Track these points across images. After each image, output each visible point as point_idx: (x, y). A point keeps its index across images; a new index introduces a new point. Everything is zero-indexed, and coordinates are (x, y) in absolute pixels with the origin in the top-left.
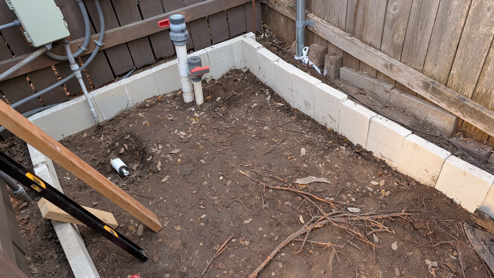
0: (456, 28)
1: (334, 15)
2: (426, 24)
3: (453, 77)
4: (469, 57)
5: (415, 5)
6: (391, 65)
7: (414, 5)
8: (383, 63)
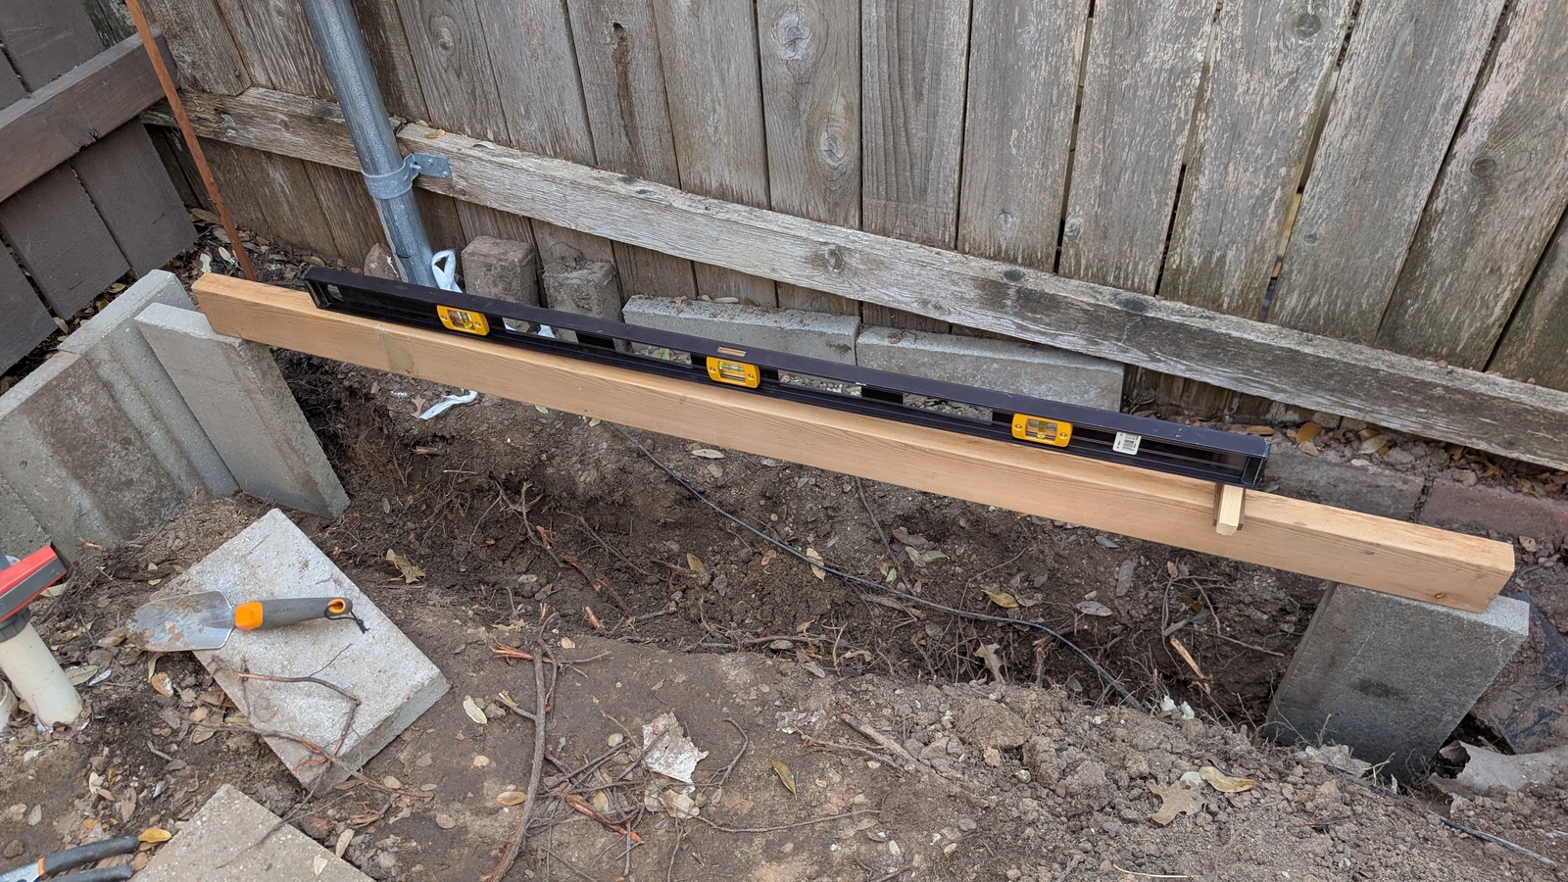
0: (1057, 69)
1: (526, 111)
2: (936, 75)
3: (1076, 237)
4: (1124, 158)
5: (873, 13)
6: (838, 254)
7: (870, 13)
8: (801, 251)
